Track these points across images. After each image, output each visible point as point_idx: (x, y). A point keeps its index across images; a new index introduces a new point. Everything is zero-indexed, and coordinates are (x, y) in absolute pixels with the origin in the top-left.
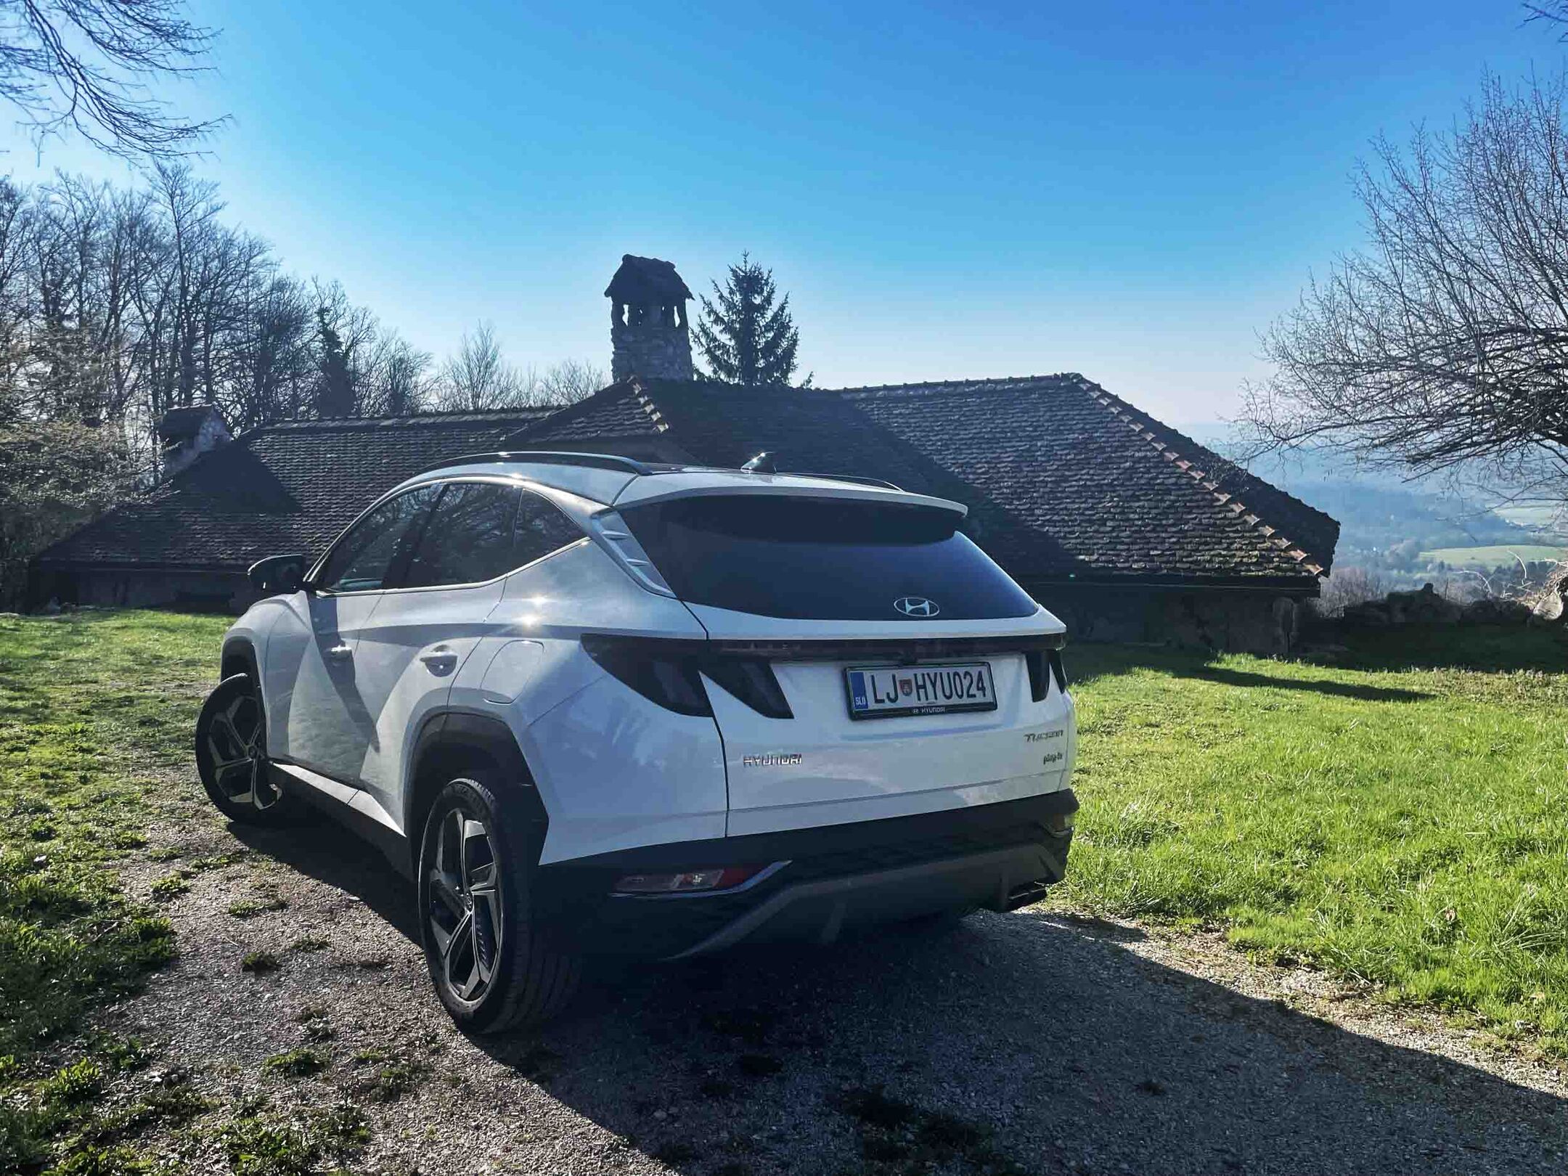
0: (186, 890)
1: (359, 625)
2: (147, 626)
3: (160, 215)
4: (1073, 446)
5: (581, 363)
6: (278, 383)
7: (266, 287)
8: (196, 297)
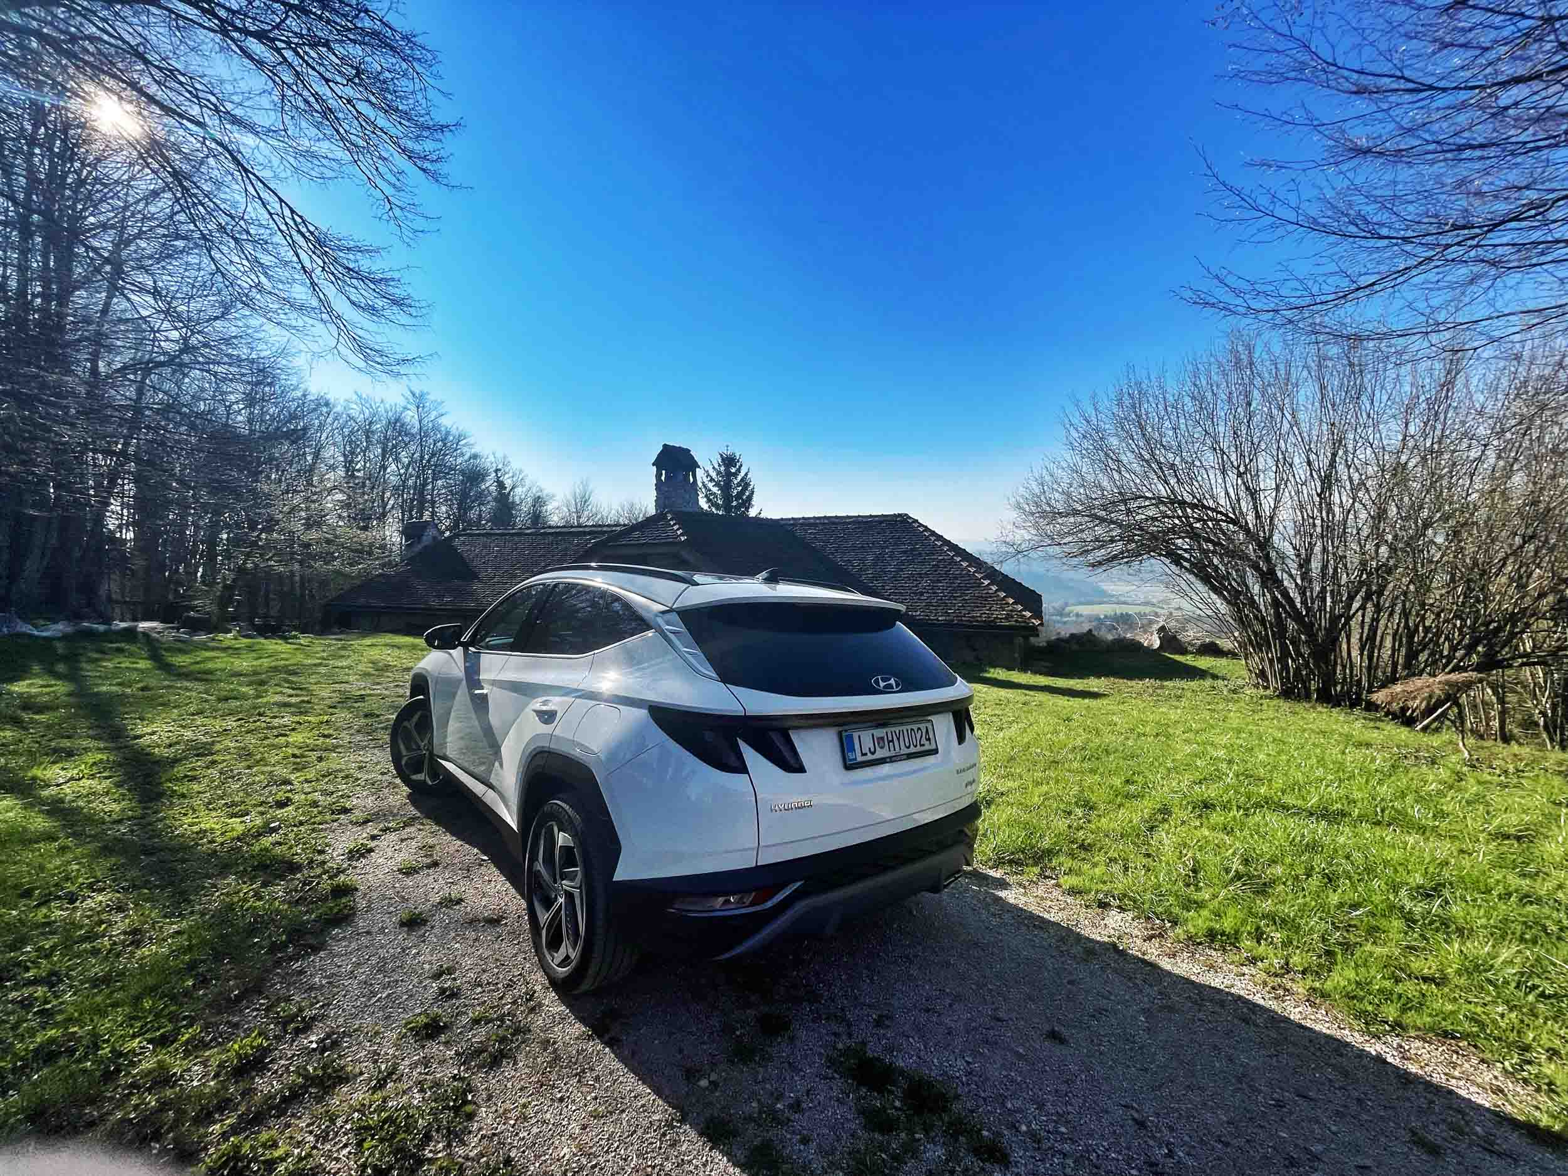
0: (371, 850)
1: (492, 676)
2: (386, 645)
3: (411, 417)
4: (905, 552)
5: (636, 501)
6: (471, 508)
7: (466, 457)
8: (429, 461)
